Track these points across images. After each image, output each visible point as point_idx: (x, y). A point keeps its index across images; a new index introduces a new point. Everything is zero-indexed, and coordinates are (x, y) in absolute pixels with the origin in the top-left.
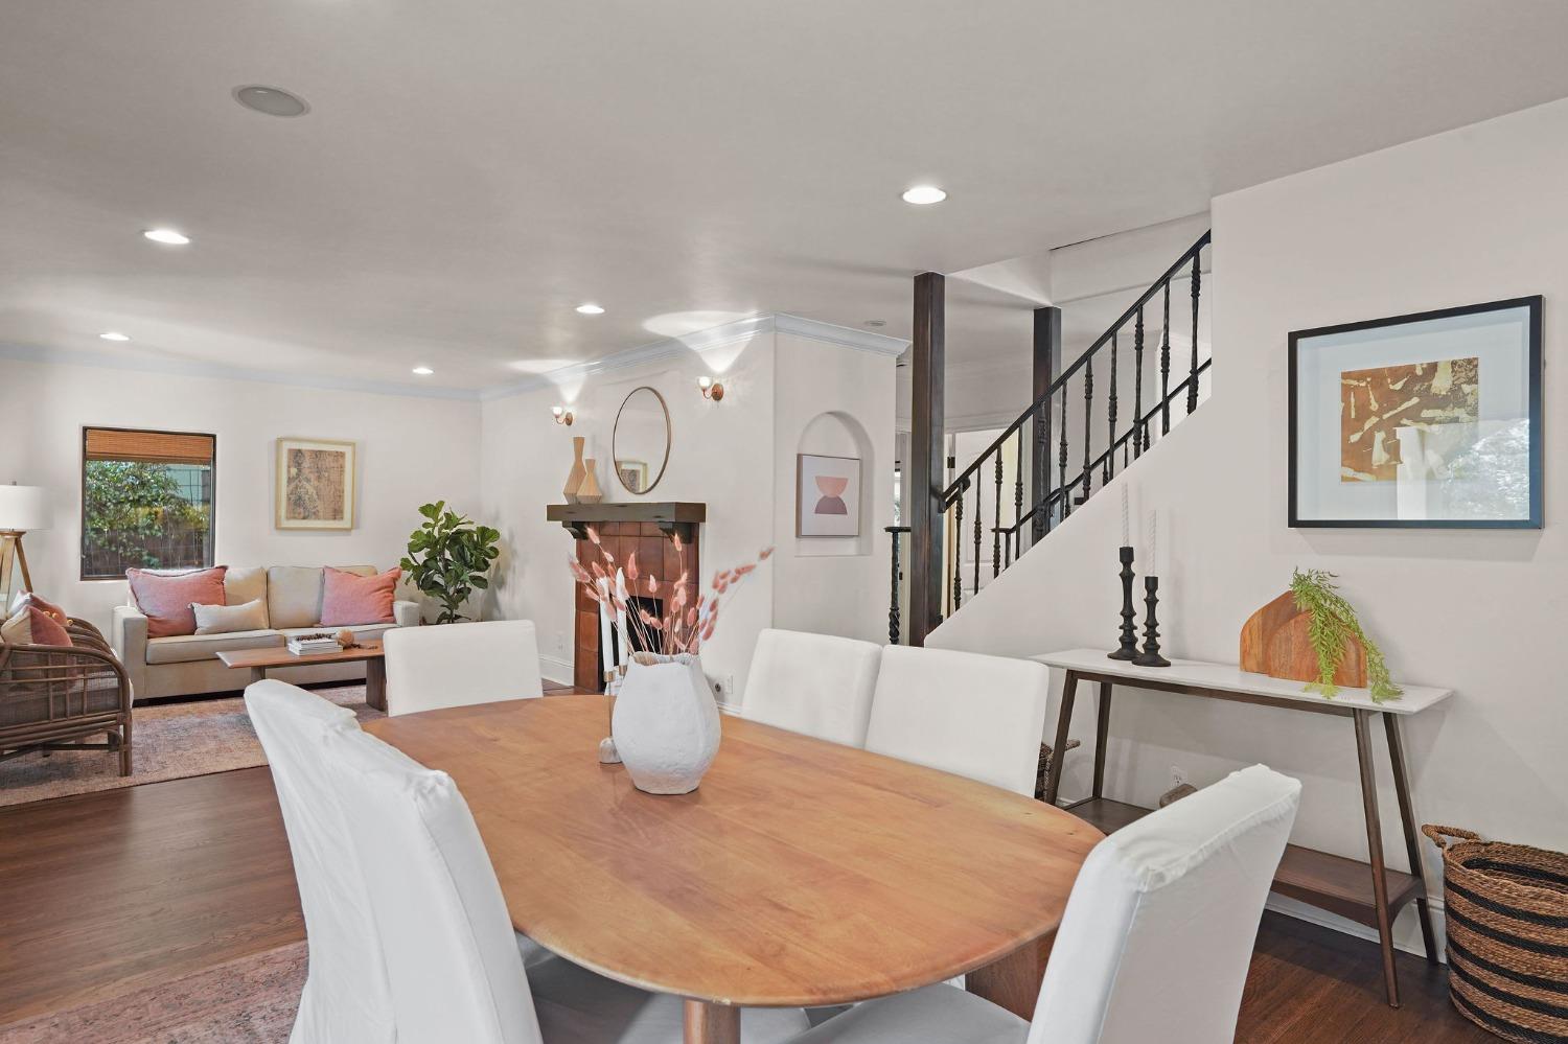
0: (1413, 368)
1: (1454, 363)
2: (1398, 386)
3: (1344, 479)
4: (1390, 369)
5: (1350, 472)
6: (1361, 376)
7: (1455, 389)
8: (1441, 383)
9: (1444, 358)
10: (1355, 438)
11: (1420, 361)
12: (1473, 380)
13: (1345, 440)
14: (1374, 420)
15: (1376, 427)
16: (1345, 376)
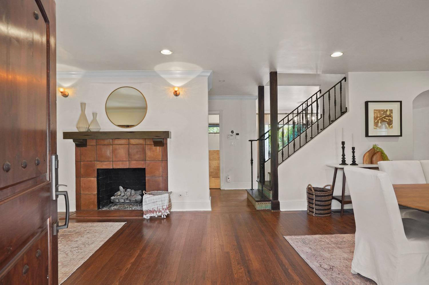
0: (384, 110)
1: (390, 110)
2: (382, 113)
3: (374, 128)
4: (381, 110)
5: (375, 127)
6: (377, 110)
7: (390, 114)
8: (388, 113)
9: (388, 109)
10: (376, 121)
11: (385, 109)
12: (392, 113)
13: (374, 122)
14: (379, 118)
15: (379, 120)
16: (374, 110)
